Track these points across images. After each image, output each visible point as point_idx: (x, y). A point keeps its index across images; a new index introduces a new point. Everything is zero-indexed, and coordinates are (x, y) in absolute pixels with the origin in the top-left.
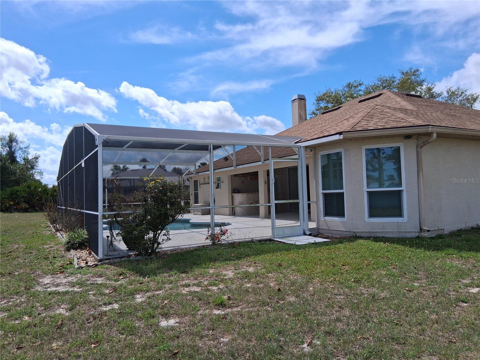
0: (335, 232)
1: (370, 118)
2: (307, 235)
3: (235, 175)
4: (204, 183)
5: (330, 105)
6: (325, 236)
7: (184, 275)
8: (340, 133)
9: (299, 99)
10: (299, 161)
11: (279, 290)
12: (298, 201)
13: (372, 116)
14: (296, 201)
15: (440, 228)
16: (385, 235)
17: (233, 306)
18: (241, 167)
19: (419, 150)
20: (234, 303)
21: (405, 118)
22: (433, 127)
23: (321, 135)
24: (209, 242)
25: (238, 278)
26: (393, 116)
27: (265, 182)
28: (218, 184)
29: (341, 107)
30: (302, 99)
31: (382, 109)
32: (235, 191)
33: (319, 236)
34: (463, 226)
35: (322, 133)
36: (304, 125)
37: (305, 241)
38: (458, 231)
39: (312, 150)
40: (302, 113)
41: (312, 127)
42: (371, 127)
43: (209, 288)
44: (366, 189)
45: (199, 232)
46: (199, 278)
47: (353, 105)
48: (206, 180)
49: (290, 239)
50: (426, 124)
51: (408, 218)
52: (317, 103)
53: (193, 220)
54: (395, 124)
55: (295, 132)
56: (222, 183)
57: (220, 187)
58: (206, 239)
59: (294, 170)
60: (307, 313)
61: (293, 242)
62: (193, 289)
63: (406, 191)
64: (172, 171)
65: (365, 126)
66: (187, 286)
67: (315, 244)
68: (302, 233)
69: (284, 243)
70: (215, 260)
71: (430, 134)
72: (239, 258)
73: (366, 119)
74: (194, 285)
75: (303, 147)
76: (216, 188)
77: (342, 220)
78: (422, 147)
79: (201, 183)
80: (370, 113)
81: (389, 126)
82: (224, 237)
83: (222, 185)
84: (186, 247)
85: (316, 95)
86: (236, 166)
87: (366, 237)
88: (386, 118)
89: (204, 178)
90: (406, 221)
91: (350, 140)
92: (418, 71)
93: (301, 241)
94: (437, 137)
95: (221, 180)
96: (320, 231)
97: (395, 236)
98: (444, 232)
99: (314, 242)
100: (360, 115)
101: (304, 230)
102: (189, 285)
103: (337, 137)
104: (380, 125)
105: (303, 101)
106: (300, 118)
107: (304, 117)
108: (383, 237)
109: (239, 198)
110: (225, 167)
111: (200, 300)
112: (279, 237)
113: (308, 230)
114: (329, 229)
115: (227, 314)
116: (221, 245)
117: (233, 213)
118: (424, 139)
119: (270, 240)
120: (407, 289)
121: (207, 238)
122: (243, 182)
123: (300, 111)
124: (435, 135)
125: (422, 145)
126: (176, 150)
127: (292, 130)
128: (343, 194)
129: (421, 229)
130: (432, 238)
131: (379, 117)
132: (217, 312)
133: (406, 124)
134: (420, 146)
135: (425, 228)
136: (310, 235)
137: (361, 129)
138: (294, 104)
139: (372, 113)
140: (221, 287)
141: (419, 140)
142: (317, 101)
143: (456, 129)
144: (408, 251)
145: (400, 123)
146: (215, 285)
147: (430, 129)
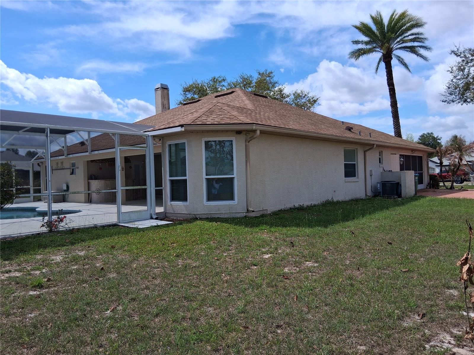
0: (179, 215)
1: (210, 114)
2: (154, 219)
3: (92, 161)
4: (57, 168)
5: (196, 96)
6: (171, 219)
7: (7, 262)
8: (182, 126)
9: (162, 88)
10: (147, 150)
11: (102, 269)
12: (146, 187)
13: (212, 112)
14: (143, 187)
15: (264, 209)
16: (220, 216)
17: (51, 286)
18: (96, 152)
19: (247, 144)
20: (52, 284)
21: (237, 116)
22: (256, 125)
23: (168, 126)
24: (45, 229)
25: (65, 262)
26: (229, 113)
27: (123, 168)
28: (73, 170)
29: (200, 100)
30: (164, 88)
31: (222, 107)
32: (92, 177)
33: (165, 219)
34: (282, 207)
35: (169, 124)
36: (166, 114)
37: (148, 224)
38: (279, 211)
39: (161, 140)
40: (166, 102)
41: (172, 117)
42: (209, 122)
43: (31, 272)
44: (205, 176)
45: (40, 220)
46: (24, 264)
47: (211, 99)
48: (60, 165)
49: (136, 223)
50: (252, 122)
51: (238, 201)
52: (184, 94)
53: (41, 208)
54: (228, 121)
55: (156, 120)
56: (77, 170)
57: (75, 173)
58: (41, 226)
59: (142, 158)
60: (121, 285)
61: (135, 226)
62: (14, 274)
63: (237, 178)
64: (25, 155)
65: (204, 120)
66: (8, 273)
67: (158, 226)
68: (149, 217)
69: (128, 227)
70: (45, 247)
71: (254, 131)
72: (73, 244)
73: (207, 114)
74: (16, 270)
75: (151, 136)
76: (71, 174)
77: (185, 204)
78: (249, 142)
79: (53, 169)
80: (212, 109)
81: (224, 122)
82: (62, 224)
83: (77, 171)
84: (18, 235)
85: (183, 86)
86: (92, 151)
87: (204, 218)
88: (223, 115)
89: (57, 163)
90: (236, 203)
91: (192, 132)
92: (272, 73)
93: (145, 224)
94: (260, 133)
95: (76, 166)
96: (167, 215)
97: (226, 216)
98: (267, 212)
99: (157, 225)
100: (202, 111)
101: (151, 214)
102: (10, 271)
103: (179, 129)
104: (217, 120)
105: (166, 91)
106: (164, 107)
107: (167, 106)
108: (218, 218)
109: (95, 184)
110: (79, 152)
111: (18, 284)
112: (124, 222)
113: (154, 214)
114: (174, 212)
115: (42, 294)
116: (59, 232)
117: (89, 200)
118: (251, 134)
119: (115, 225)
120: (216, 258)
121: (43, 226)
122: (101, 169)
123: (163, 100)
124: (258, 132)
125: (249, 140)
126: (20, 132)
127: (154, 118)
128: (186, 180)
129: (248, 210)
130: (256, 217)
131: (218, 114)
132: (31, 293)
133: (237, 121)
134: (248, 141)
135: (251, 209)
136: (156, 219)
137: (200, 124)
138: (157, 93)
139: (213, 109)
140: (44, 271)
141: (247, 136)
142: (184, 92)
143: (275, 127)
144: (232, 228)
145: (233, 120)
146: (38, 269)
147: (254, 127)
